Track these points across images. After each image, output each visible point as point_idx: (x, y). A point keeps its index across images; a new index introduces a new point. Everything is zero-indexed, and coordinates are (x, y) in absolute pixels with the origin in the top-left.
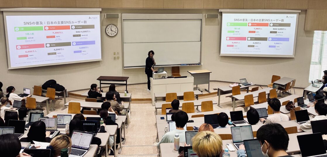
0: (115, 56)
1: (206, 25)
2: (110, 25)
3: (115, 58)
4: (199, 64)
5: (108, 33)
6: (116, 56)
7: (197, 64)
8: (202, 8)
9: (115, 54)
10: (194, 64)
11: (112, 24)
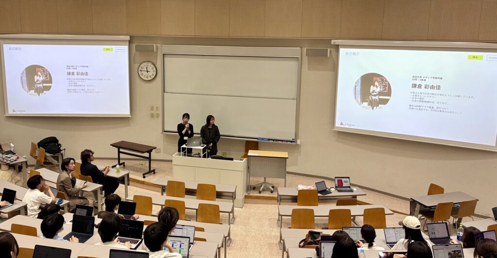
0: (152, 112)
1: (309, 69)
2: (145, 62)
3: (152, 116)
4: (292, 142)
5: (142, 74)
6: (155, 112)
7: (287, 141)
8: (299, 36)
9: (152, 108)
10: (282, 141)
11: (149, 60)
